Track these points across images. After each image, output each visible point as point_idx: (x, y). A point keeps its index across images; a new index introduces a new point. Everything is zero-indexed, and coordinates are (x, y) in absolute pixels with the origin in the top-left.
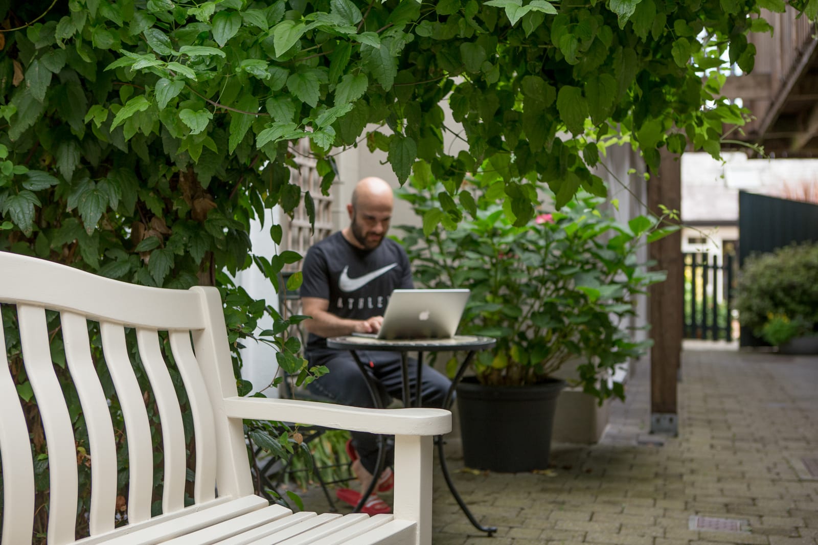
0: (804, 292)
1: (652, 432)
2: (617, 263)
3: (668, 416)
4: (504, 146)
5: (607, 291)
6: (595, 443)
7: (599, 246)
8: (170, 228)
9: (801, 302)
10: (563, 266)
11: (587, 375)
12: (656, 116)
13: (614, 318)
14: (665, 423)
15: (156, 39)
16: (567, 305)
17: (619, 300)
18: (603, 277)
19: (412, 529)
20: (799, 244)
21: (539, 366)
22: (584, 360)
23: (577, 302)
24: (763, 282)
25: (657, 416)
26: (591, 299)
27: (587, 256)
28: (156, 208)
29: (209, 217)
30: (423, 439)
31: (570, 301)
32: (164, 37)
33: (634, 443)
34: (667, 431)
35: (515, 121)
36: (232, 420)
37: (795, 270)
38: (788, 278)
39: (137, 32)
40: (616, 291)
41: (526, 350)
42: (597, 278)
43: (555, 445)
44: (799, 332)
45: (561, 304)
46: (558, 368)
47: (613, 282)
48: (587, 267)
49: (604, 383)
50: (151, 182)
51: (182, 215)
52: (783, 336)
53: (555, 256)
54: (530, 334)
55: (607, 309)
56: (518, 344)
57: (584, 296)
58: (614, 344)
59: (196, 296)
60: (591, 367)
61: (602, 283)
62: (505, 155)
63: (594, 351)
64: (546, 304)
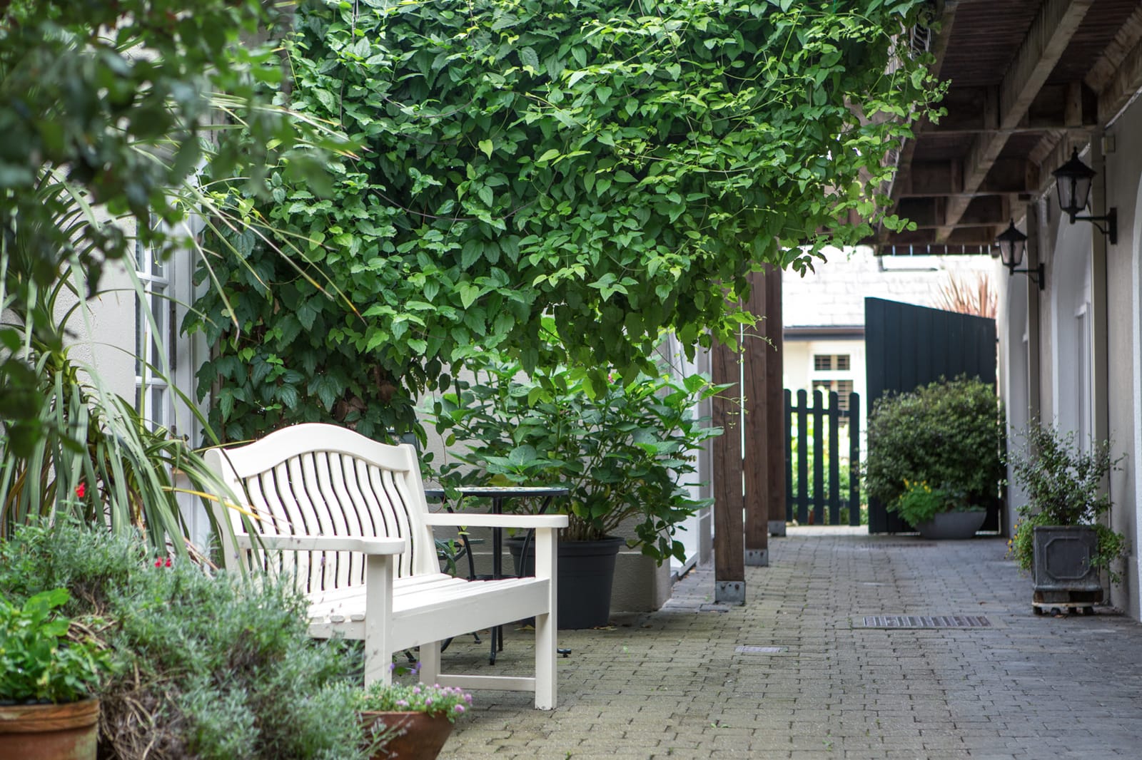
0: (954, 448)
1: (717, 602)
2: (675, 418)
3: (734, 583)
4: (586, 342)
5: (665, 447)
6: (656, 610)
7: (657, 402)
8: (366, 405)
9: (951, 463)
10: (622, 423)
11: (646, 533)
12: (692, 322)
13: (672, 475)
14: (731, 591)
15: (389, 296)
16: (626, 461)
17: (676, 455)
18: (660, 433)
19: (547, 581)
20: (950, 378)
21: (599, 520)
22: (642, 518)
23: (636, 457)
24: (897, 434)
25: (723, 583)
26: (649, 454)
27: (644, 411)
28: (358, 392)
29: (393, 397)
30: (553, 529)
31: (630, 457)
32: (392, 294)
33: (697, 610)
34: (733, 600)
35: (595, 330)
36: (428, 526)
37: (942, 416)
38: (931, 426)
39: (377, 291)
40: (672, 446)
41: (586, 505)
42: (655, 434)
43: (612, 613)
44: (946, 505)
45: (621, 460)
46: (617, 525)
47: (670, 438)
48: (645, 424)
49: (663, 541)
50: (354, 375)
51: (373, 396)
52: (922, 512)
53: (613, 413)
54: (589, 490)
55: (665, 465)
56: (579, 500)
57: (642, 452)
58: (673, 502)
59: (403, 451)
60: (649, 523)
61: (659, 439)
62: (586, 348)
63: (653, 509)
64: (605, 459)
